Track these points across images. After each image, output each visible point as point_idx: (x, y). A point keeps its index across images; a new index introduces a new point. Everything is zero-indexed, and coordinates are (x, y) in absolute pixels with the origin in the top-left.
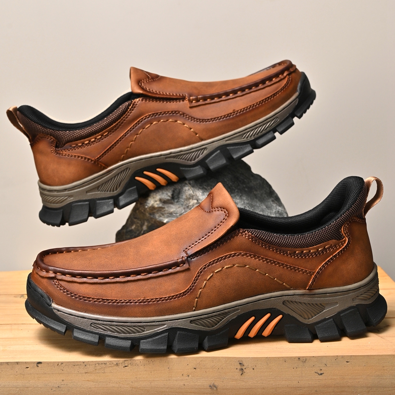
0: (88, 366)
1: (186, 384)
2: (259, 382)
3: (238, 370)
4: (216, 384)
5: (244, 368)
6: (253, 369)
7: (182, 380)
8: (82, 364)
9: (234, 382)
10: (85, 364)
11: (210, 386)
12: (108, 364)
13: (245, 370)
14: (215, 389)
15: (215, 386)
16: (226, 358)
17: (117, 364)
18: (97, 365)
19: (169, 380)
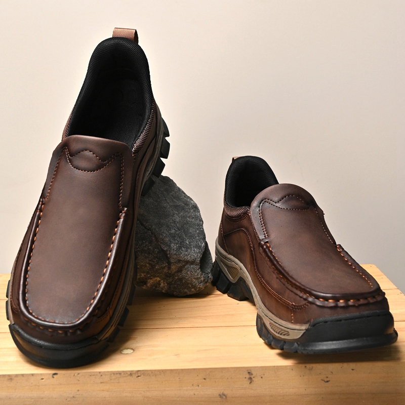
0: (104, 376)
1: (196, 393)
2: (267, 390)
3: (247, 379)
4: (225, 393)
5: (252, 377)
6: (262, 378)
7: (192, 390)
8: (98, 374)
9: (243, 391)
10: (101, 374)
11: (220, 395)
12: (122, 374)
13: (253, 379)
14: (224, 397)
15: (224, 395)
16: (235, 368)
17: (131, 374)
18: (112, 375)
19: (180, 390)
